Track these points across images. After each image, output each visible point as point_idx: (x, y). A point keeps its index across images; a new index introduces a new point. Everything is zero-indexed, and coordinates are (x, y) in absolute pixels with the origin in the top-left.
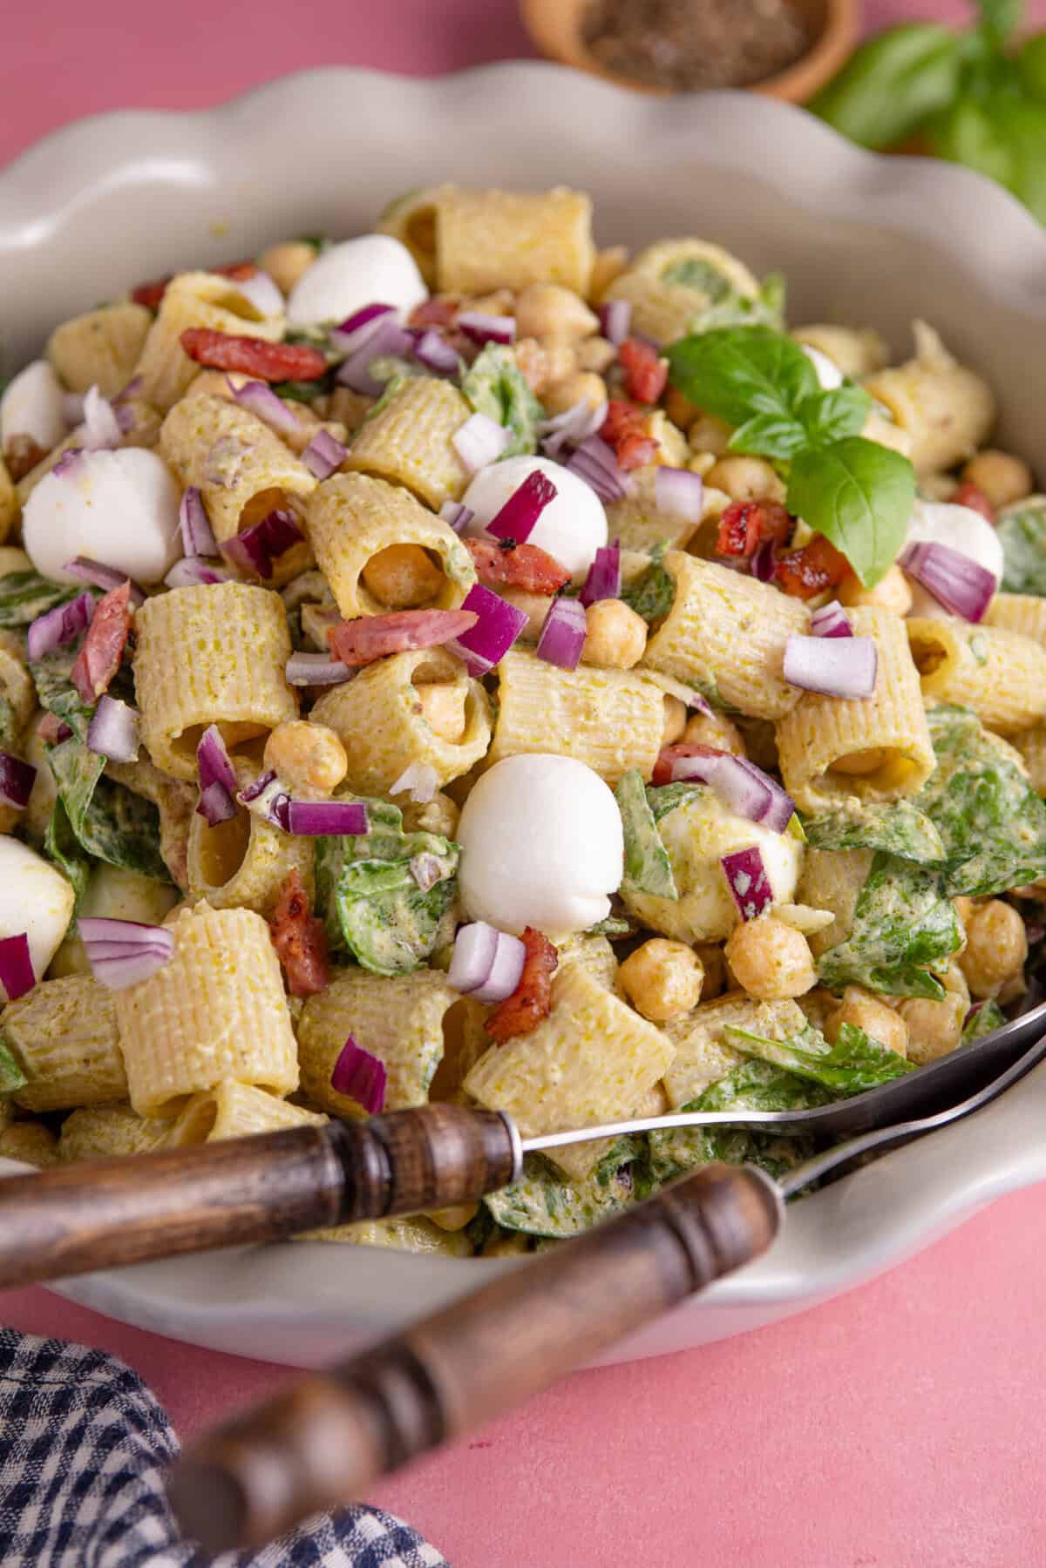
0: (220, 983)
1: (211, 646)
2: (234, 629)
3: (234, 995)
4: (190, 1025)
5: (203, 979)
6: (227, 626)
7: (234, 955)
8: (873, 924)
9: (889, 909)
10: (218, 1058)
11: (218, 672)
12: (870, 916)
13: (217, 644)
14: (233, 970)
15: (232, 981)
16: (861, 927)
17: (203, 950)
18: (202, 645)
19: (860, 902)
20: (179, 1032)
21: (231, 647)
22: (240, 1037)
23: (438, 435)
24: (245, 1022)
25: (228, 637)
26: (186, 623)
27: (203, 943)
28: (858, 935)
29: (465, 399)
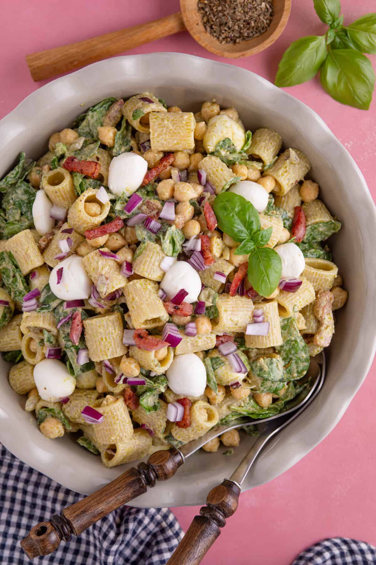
0: (115, 423)
1: (104, 340)
2: (109, 333)
3: (118, 425)
4: (109, 432)
5: (111, 422)
6: (108, 332)
7: (118, 416)
8: (265, 388)
9: (269, 385)
10: (116, 439)
11: (107, 348)
12: (264, 386)
13: (106, 338)
14: (117, 419)
15: (117, 422)
16: (262, 388)
17: (110, 416)
18: (102, 339)
19: (262, 383)
20: (107, 433)
21: (109, 338)
22: (121, 434)
23: (157, 264)
24: (121, 430)
25: (108, 336)
26: (97, 332)
27: (110, 414)
28: (261, 390)
29: (162, 250)
